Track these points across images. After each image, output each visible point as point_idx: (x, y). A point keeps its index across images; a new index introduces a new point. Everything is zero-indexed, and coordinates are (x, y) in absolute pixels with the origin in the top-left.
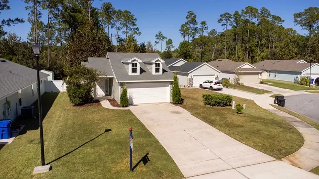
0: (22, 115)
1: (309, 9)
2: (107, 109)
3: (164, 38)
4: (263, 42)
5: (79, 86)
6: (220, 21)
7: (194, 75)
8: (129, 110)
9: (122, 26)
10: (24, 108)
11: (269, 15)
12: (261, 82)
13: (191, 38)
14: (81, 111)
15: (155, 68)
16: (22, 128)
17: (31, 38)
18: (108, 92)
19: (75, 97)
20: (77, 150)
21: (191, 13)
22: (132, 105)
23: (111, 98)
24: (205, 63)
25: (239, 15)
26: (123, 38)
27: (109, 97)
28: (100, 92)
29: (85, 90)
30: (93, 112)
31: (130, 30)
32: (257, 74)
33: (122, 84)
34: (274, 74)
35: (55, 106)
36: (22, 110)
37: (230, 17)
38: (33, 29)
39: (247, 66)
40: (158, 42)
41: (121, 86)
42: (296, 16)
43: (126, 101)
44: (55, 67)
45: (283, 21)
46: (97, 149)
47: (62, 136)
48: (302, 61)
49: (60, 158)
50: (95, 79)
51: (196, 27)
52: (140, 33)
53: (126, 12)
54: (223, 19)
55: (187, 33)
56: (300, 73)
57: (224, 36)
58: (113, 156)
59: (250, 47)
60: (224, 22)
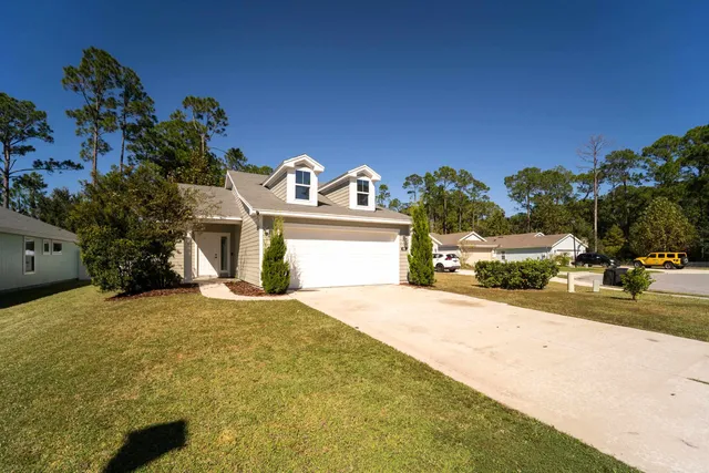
1: (525, 171)
2: (214, 300)
6: (406, 184)
8: (295, 301)
11: (471, 179)
15: (356, 192)
18: (230, 268)
22: (297, 288)
25: (432, 178)
27: (230, 279)
32: (490, 250)
33: (267, 225)
37: (420, 180)
39: (473, 237)
41: (265, 229)
42: (508, 181)
45: (489, 189)
48: (540, 235)
54: (411, 182)
56: (550, 249)
60: (411, 187)
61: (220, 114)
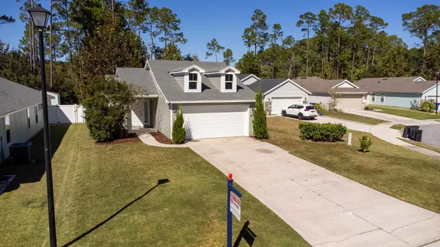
0: (11, 158)
1: (424, 8)
2: (153, 147)
3: (219, 48)
4: (359, 53)
5: (105, 111)
6: (300, 23)
7: (273, 98)
8: (188, 148)
9: (159, 31)
10: (14, 145)
11: (368, 15)
12: (367, 109)
13: (258, 49)
14: (110, 150)
15: (225, 82)
16: (10, 180)
17: (24, 46)
18: (150, 122)
19: (98, 129)
20: (115, 219)
21: (258, 13)
22: (190, 140)
23: (155, 130)
24: (289, 79)
25: (327, 16)
26: (161, 48)
27: (151, 129)
28: (136, 122)
29: (115, 116)
30: (130, 152)
31: (172, 36)
32: (361, 96)
33: (174, 107)
34: (380, 97)
35: (66, 144)
36: (10, 148)
37: (314, 18)
38: (27, 33)
39: (345, 84)
40: (212, 54)
41: (173, 110)
42: (406, 17)
43: (181, 134)
44: (62, 87)
45: (387, 25)
46: (151, 215)
47: (84, 194)
48: (419, 79)
49: (84, 235)
50: (130, 99)
51: (266, 32)
52: (185, 41)
53: (165, 10)
54: (304, 21)
55: (253, 41)
56: (420, 95)
57: (304, 45)
58: (186, 229)
59: (341, 61)
60: (305, 25)
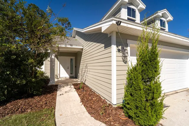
18: (74, 74)
23: (78, 81)
27: (75, 80)
61: (69, 23)
